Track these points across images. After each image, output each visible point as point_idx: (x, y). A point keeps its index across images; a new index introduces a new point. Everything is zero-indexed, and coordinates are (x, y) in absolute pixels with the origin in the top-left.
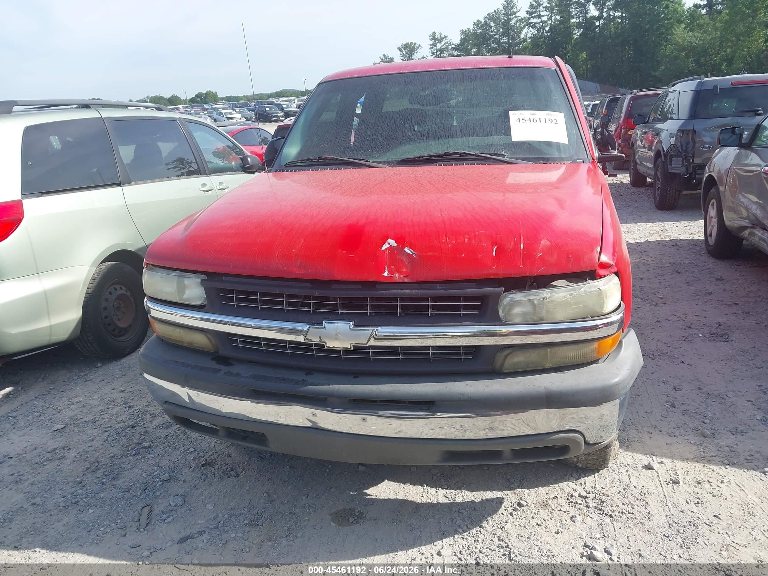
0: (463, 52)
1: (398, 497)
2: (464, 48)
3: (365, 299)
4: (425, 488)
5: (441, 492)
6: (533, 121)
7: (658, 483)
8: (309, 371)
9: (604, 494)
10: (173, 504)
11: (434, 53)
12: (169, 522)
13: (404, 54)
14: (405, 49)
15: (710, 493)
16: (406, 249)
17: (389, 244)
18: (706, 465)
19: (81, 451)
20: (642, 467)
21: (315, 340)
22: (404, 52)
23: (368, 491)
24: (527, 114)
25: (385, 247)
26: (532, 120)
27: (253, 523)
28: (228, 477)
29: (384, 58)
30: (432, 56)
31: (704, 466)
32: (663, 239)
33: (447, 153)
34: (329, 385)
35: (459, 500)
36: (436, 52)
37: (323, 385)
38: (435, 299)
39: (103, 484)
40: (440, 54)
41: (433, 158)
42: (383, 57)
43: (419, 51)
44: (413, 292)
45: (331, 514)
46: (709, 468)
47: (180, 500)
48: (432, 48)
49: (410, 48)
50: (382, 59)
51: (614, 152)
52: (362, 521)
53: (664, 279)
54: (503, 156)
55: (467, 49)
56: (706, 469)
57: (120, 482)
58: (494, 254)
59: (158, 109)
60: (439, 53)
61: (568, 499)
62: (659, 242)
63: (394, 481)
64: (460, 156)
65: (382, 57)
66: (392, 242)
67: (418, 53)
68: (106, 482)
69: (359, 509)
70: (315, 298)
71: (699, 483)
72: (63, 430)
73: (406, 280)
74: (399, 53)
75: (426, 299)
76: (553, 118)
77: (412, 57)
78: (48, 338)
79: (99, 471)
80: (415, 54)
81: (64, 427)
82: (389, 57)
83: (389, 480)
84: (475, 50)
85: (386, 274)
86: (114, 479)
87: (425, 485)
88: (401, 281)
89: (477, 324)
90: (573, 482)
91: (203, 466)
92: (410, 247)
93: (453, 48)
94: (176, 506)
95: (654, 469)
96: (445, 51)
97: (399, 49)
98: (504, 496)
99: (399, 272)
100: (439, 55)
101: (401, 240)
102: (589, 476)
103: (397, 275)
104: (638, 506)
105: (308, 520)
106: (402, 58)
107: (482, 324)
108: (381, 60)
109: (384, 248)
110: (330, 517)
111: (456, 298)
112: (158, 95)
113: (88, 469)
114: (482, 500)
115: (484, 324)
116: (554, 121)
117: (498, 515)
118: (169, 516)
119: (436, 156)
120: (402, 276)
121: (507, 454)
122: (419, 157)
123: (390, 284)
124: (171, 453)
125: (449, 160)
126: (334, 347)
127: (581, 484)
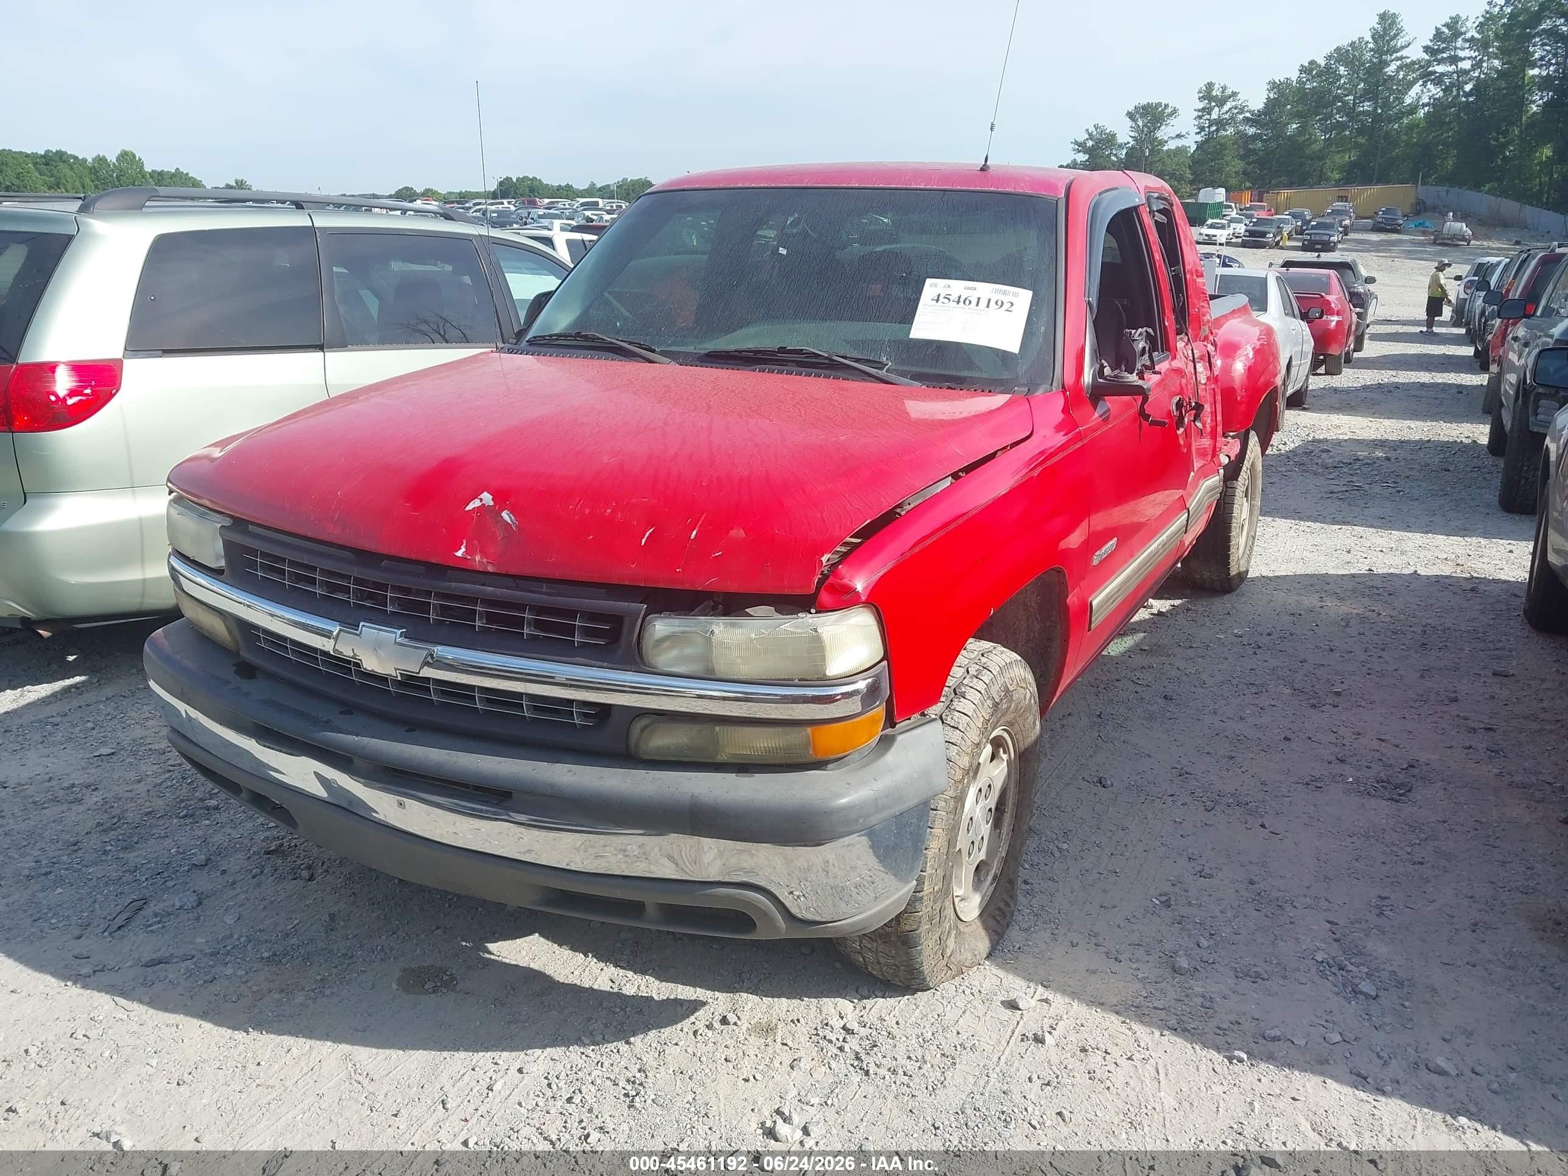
0: (1267, 130)
1: (532, 966)
2: (1271, 121)
3: (428, 594)
4: (589, 959)
5: (611, 971)
6: (964, 303)
7: (1009, 1033)
8: (348, 709)
9: (889, 1033)
10: (178, 904)
11: (1202, 129)
12: (151, 931)
13: (1138, 126)
14: (1142, 116)
15: (1089, 1073)
16: (505, 515)
17: (481, 500)
18: (1128, 1021)
19: (109, 795)
20: (1002, 1002)
21: (347, 652)
22: (1140, 123)
23: (491, 946)
24: (958, 287)
25: (475, 504)
26: (962, 300)
27: (274, 960)
28: (294, 879)
29: (1095, 133)
30: (1197, 133)
31: (1124, 1022)
32: (1454, 575)
33: (783, 350)
34: (357, 735)
35: (629, 990)
36: (1209, 127)
37: (351, 733)
38: (539, 610)
39: (105, 853)
40: (1217, 130)
41: (760, 356)
42: (1094, 129)
43: (1173, 121)
44: (499, 591)
45: (405, 970)
46: (1130, 1029)
47: (191, 900)
48: (1200, 117)
49: (1154, 116)
50: (1090, 135)
51: (1127, 378)
52: (445, 990)
53: (1380, 657)
54: (880, 365)
55: (1278, 123)
56: (1123, 1029)
57: (131, 856)
58: (643, 541)
59: (448, 217)
60: (1214, 128)
61: (816, 1029)
62: (1438, 580)
63: (547, 939)
64: (806, 357)
65: (1092, 129)
66: (487, 498)
67: (1169, 127)
68: (110, 850)
69: (454, 971)
70: (358, 581)
71: (1084, 1050)
72: (108, 757)
73: (490, 569)
74: (1129, 123)
75: (521, 607)
76: (1006, 299)
77: (1155, 134)
78: (139, 600)
79: (113, 832)
80: (1163, 127)
81: (113, 754)
82: (1108, 131)
83: (541, 935)
84: (1295, 126)
85: (459, 554)
86: (125, 849)
87: (590, 955)
88: (481, 569)
89: (598, 663)
90: (853, 1002)
91: (268, 853)
92: (512, 511)
93: (1247, 120)
94: (181, 908)
95: (1020, 1010)
96: (1230, 124)
97: (1130, 115)
98: (710, 1000)
99: (483, 553)
100: (1213, 132)
101: (502, 497)
102: (890, 997)
103: (478, 558)
104: (932, 1066)
105: (364, 972)
106: (1133, 134)
107: (605, 664)
108: (1087, 136)
109: (470, 507)
110: (400, 974)
111: (571, 614)
112: (643, 177)
113: (99, 824)
114: (668, 999)
115: (609, 665)
116: (1007, 306)
117: (674, 1030)
118: (159, 922)
119: (765, 352)
120: (485, 560)
121: (651, 910)
122: (736, 351)
123: (464, 571)
124: (240, 824)
125: (783, 362)
126: (373, 671)
127: (864, 1008)
